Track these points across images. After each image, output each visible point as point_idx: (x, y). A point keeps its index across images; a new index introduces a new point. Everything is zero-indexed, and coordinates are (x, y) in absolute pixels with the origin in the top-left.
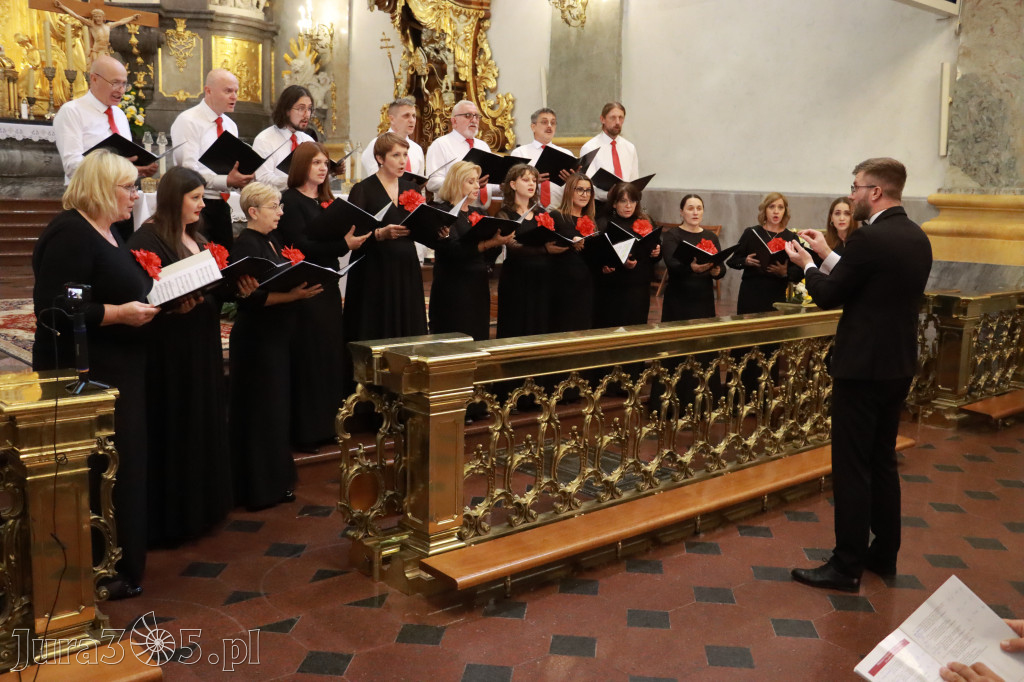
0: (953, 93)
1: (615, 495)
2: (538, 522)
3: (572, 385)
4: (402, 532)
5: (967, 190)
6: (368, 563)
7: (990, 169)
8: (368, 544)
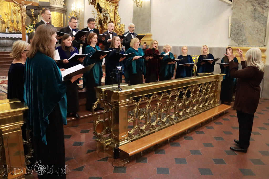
0: (232, 23)
1: (165, 125)
2: (146, 134)
3: (154, 97)
4: (110, 138)
5: (235, 46)
6: (102, 148)
7: (241, 41)
8: (102, 142)
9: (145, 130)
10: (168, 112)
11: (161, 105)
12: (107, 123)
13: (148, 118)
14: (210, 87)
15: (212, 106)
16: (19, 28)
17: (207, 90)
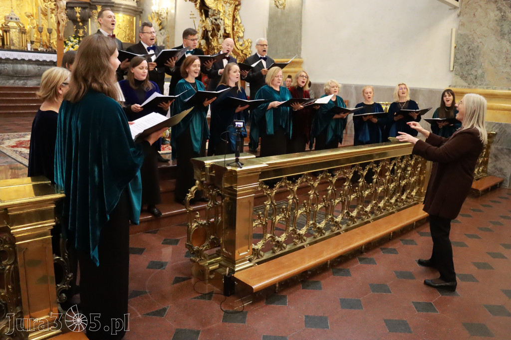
0: (457, 42)
1: (322, 234)
2: (287, 250)
3: (305, 180)
4: (219, 257)
5: (462, 86)
6: (202, 274)
7: (473, 77)
8: (202, 264)
9: (285, 242)
10: (330, 209)
11: (317, 195)
12: (213, 228)
13: (291, 220)
14: (410, 164)
15: (414, 200)
16: (53, 43)
17: (405, 170)
